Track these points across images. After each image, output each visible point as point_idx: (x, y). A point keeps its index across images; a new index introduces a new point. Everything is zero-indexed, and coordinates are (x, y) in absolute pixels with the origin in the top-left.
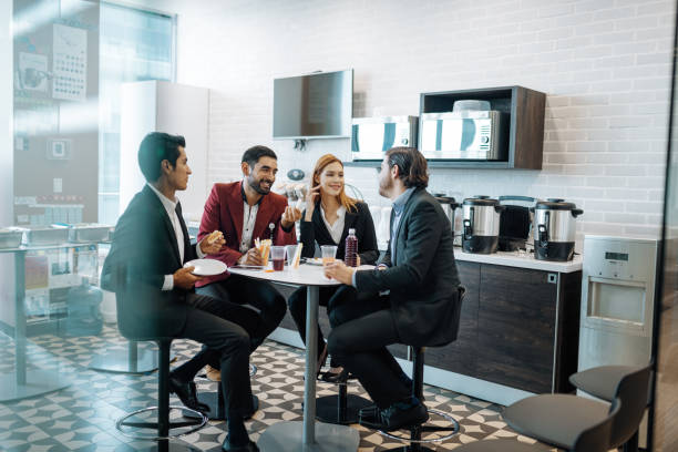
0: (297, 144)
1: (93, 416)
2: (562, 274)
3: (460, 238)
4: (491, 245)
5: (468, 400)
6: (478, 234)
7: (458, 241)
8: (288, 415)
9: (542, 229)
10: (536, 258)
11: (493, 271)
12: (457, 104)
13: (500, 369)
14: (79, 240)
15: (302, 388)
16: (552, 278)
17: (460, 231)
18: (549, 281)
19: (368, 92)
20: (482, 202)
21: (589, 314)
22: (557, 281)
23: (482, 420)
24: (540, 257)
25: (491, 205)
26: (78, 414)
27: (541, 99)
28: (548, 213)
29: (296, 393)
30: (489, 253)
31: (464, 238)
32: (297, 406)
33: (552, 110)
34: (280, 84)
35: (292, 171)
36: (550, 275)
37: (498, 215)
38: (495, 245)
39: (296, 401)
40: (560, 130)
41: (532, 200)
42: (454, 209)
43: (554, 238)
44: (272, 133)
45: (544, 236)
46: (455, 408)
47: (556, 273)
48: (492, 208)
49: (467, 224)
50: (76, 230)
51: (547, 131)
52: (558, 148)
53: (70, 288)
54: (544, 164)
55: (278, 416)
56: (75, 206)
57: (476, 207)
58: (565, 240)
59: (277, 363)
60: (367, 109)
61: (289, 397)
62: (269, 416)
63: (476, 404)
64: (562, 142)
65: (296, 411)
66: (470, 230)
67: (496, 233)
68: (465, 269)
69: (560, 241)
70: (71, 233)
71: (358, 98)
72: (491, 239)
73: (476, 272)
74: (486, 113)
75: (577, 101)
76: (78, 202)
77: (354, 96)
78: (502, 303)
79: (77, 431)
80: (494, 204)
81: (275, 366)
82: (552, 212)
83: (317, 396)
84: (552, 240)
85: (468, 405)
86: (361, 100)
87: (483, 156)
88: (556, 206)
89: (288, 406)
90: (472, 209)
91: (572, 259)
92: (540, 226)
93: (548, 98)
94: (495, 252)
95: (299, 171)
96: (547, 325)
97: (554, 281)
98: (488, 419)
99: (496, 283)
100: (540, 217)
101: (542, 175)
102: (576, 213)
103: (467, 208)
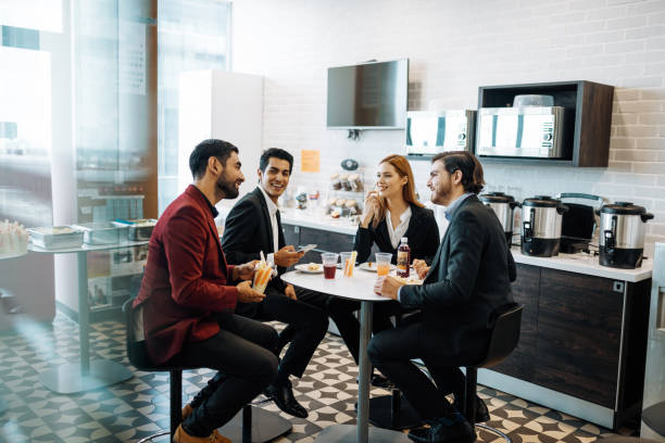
0: (351, 133)
1: (153, 412)
2: (629, 283)
3: (519, 237)
4: (552, 248)
5: (525, 405)
6: (539, 237)
7: (517, 240)
8: (342, 417)
9: (608, 235)
10: (601, 263)
11: (553, 276)
12: (519, 99)
13: (560, 376)
14: (140, 238)
15: (356, 387)
16: (618, 287)
17: (519, 231)
18: (615, 289)
19: (423, 82)
20: (543, 202)
21: (658, 325)
22: (624, 289)
23: (539, 429)
24: (605, 263)
25: (553, 206)
26: (139, 410)
27: (608, 93)
28: (615, 218)
29: (349, 392)
30: (550, 256)
31: (524, 240)
32: (351, 407)
33: (620, 104)
34: (334, 73)
35: (346, 161)
36: (616, 284)
37: (560, 217)
38: (556, 248)
39: (349, 401)
40: (628, 126)
41: (596, 198)
42: (513, 209)
43: (621, 244)
44: (325, 123)
45: (611, 242)
46: (512, 413)
47: (623, 282)
48: (554, 210)
49: (527, 226)
50: (137, 229)
51: (614, 127)
52: (626, 144)
53: (131, 276)
54: (610, 161)
55: (331, 417)
56: (136, 197)
57: (537, 208)
58: (632, 247)
59: (330, 357)
60: (423, 100)
61: (342, 396)
62: (322, 417)
63: (533, 409)
64: (630, 138)
65: (349, 413)
66: (530, 232)
67: (558, 235)
68: (525, 272)
69: (627, 247)
70: (132, 231)
71: (414, 88)
72: (552, 242)
73: (536, 275)
74: (549, 109)
75: (648, 95)
76: (139, 193)
77: (410, 86)
78: (563, 309)
79: (139, 428)
80: (556, 204)
81: (329, 360)
82: (619, 216)
83: (371, 397)
84: (618, 246)
85: (525, 411)
86: (416, 90)
87: (545, 153)
88: (624, 209)
89: (340, 406)
90: (533, 210)
91: (640, 265)
92: (606, 232)
93: (616, 91)
94: (557, 255)
95: (353, 162)
96: (612, 335)
97: (621, 290)
98: (546, 427)
99: (557, 288)
100: (606, 221)
101: (608, 172)
102: (646, 217)
103: (527, 210)
